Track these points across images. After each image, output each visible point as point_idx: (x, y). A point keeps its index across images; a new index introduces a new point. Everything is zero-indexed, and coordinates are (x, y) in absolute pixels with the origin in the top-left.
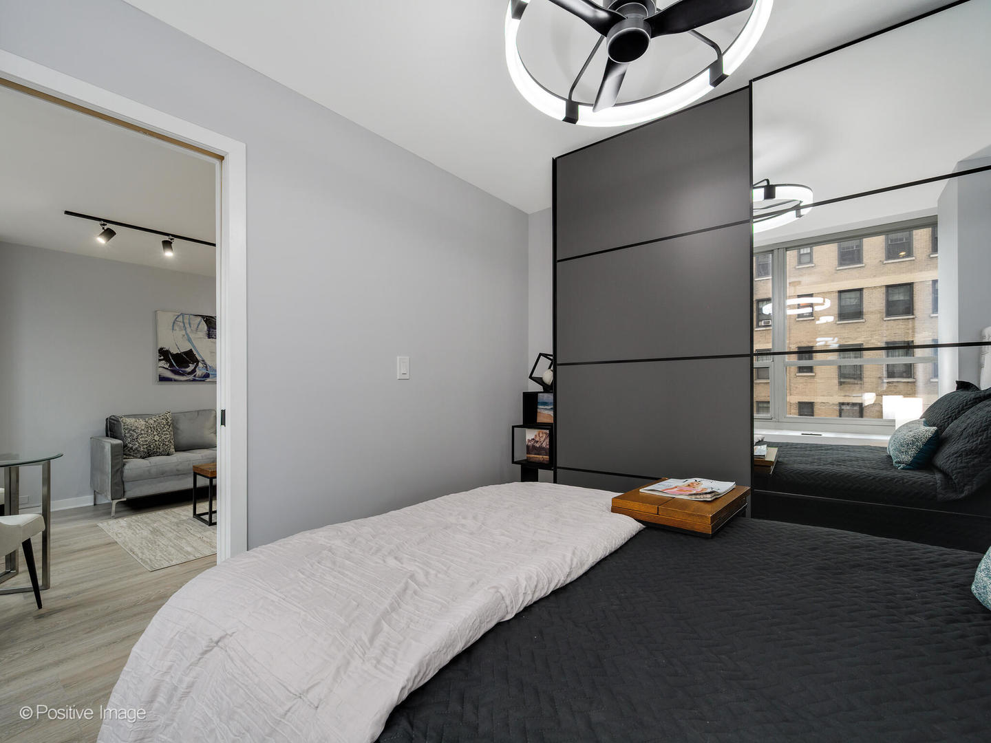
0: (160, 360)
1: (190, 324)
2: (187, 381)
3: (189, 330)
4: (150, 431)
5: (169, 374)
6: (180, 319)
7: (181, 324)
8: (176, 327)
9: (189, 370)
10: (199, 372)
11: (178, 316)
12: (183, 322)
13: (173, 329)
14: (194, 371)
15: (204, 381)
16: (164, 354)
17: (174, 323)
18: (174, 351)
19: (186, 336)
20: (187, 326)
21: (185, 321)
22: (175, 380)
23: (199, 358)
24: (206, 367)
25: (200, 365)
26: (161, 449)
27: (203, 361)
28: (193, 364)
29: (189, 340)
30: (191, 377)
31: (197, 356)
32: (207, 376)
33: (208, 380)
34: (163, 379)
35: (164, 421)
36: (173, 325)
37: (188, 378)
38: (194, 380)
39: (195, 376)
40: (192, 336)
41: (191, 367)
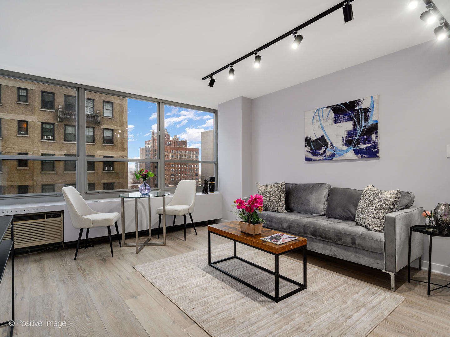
0: (306, 146)
1: (323, 115)
2: (320, 160)
3: (322, 120)
4: (265, 194)
5: (310, 156)
6: (317, 114)
7: (318, 117)
8: (315, 121)
9: (322, 151)
10: (328, 153)
11: (316, 111)
12: (319, 115)
13: (313, 122)
14: (325, 152)
15: (331, 159)
16: (308, 141)
17: (313, 117)
18: (313, 138)
19: (320, 126)
20: (321, 117)
21: (320, 114)
22: (314, 160)
23: (328, 141)
24: (333, 148)
25: (329, 147)
26: (272, 207)
27: (331, 143)
28: (324, 146)
29: (322, 128)
30: (323, 157)
31: (327, 140)
32: (333, 155)
33: (334, 159)
34: (307, 159)
35: (276, 189)
36: (313, 120)
37: (321, 158)
38: (325, 159)
39: (325, 156)
40: (323, 124)
41: (323, 149)
